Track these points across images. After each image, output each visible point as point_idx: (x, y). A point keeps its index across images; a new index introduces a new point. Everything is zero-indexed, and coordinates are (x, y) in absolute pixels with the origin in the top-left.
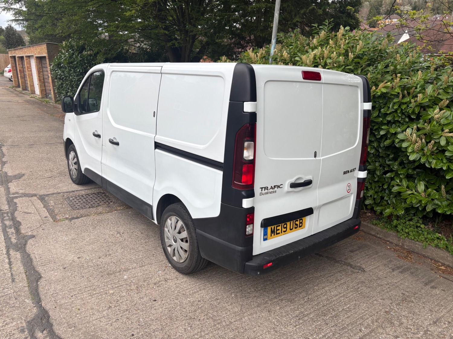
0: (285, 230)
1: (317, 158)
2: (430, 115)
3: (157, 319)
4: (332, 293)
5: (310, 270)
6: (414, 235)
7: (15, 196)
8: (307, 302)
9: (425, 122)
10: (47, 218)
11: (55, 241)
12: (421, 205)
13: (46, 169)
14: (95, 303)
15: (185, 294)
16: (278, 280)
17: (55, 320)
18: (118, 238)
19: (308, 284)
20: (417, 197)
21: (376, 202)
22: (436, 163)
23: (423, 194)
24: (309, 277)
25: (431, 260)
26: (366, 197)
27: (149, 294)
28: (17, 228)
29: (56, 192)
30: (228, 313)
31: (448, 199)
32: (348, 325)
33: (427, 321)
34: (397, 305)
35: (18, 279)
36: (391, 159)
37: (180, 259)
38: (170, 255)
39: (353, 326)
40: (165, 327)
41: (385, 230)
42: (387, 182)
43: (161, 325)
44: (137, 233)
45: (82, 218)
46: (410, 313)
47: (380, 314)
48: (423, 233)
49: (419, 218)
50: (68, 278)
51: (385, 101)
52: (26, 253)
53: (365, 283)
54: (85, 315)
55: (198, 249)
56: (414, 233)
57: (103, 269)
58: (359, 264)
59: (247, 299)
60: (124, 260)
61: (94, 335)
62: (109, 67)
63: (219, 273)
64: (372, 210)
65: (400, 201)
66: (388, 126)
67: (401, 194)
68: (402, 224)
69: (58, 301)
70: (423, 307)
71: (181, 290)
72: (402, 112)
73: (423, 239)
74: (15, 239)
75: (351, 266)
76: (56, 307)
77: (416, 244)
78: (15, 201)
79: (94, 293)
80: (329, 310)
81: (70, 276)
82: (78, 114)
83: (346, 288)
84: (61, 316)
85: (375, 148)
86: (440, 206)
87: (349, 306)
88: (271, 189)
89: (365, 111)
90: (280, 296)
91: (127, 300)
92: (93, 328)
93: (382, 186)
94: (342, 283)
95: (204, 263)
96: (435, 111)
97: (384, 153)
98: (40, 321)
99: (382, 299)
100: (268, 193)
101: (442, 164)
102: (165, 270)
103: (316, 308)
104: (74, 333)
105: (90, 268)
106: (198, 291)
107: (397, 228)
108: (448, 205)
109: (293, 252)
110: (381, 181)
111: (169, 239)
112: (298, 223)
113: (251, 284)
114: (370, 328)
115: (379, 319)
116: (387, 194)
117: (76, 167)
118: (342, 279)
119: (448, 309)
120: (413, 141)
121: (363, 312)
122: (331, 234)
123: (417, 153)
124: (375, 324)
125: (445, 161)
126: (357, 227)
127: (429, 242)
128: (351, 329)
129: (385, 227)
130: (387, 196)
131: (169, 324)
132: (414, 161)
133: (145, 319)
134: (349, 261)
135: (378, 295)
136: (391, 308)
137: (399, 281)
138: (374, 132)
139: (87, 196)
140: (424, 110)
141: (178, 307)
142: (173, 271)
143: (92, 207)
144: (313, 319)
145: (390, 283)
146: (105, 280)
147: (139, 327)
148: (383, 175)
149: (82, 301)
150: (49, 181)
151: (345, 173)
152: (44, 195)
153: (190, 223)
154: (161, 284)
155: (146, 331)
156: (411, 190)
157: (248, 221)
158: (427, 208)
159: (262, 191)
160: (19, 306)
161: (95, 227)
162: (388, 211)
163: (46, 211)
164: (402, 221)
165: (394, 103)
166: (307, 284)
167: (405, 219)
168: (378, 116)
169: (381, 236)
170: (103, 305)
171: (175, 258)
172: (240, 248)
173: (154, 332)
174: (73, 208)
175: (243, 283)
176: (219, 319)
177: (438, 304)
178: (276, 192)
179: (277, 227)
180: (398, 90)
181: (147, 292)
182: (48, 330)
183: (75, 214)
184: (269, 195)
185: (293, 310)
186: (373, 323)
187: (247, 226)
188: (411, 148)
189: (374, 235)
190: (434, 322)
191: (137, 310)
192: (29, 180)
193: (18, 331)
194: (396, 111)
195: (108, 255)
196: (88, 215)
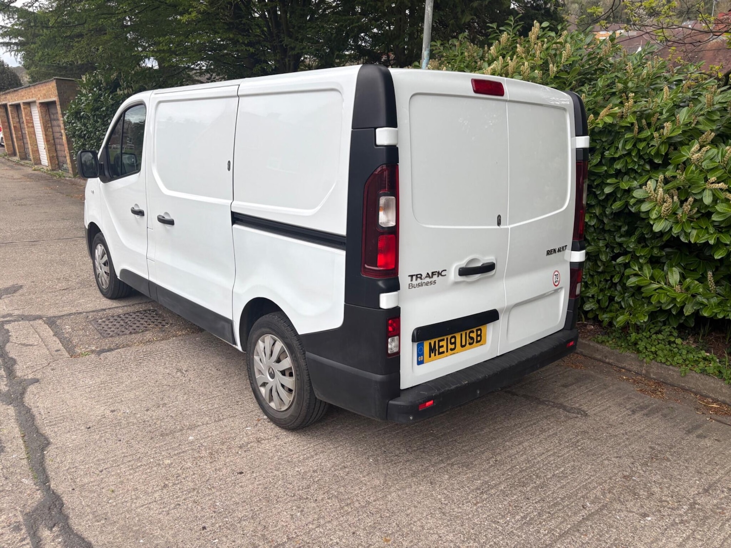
0: (453, 346)
1: (502, 227)
2: (685, 156)
3: (244, 502)
4: (535, 451)
5: (497, 417)
6: (665, 356)
7: (6, 319)
8: (494, 466)
9: (678, 169)
10: (59, 352)
11: (73, 386)
12: (675, 305)
13: (59, 277)
14: (141, 481)
15: (292, 462)
16: (445, 434)
17: (73, 509)
18: (178, 378)
19: (495, 438)
20: (668, 294)
21: (602, 307)
22: (697, 235)
23: (678, 287)
24: (496, 428)
25: (696, 394)
26: (585, 299)
27: (231, 463)
28: (9, 368)
29: (74, 311)
30: (364, 488)
31: (718, 294)
32: (562, 499)
33: (693, 489)
34: (642, 465)
35: (10, 448)
36: (623, 233)
37: (280, 405)
38: (264, 399)
39: (572, 500)
40: (257, 513)
41: (618, 351)
42: (618, 273)
43: (252, 510)
44: (211, 370)
45: (119, 350)
46: (666, 478)
47: (615, 480)
48: (680, 352)
49: (674, 328)
50: (95, 443)
51: (611, 138)
52: (24, 406)
53: (588, 433)
54: (123, 501)
55: (311, 385)
56: (666, 352)
57: (153, 427)
58: (577, 405)
59: (394, 465)
60: (188, 412)
61: (138, 530)
62: (153, 95)
63: (347, 426)
64: (596, 320)
65: (640, 303)
66: (616, 178)
67: (643, 290)
68: (646, 339)
69: (78, 480)
70: (686, 467)
71: (284, 456)
72: (639, 154)
73: (681, 361)
74: (6, 385)
75: (565, 408)
76: (73, 489)
77: (670, 369)
78: (7, 327)
79: (139, 464)
80: (531, 476)
81: (99, 440)
82: (105, 180)
83: (557, 441)
84: (83, 503)
85: (597, 217)
86: (707, 305)
87: (563, 469)
88: (426, 277)
89: (578, 150)
90: (449, 458)
91: (194, 474)
92: (137, 519)
93: (611, 279)
94: (550, 435)
95: (321, 409)
96: (693, 149)
97: (612, 224)
98: (47, 511)
99: (617, 457)
100: (422, 285)
101: (707, 236)
102: (256, 425)
103: (509, 475)
104: (104, 529)
105: (132, 427)
106: (312, 456)
107: (638, 346)
108: (719, 304)
109: (468, 383)
110: (609, 270)
111: (263, 374)
112: (474, 335)
113: (400, 441)
114: (600, 503)
115: (613, 488)
116: (619, 292)
117: (107, 269)
118: (550, 429)
119: (726, 469)
120: (658, 200)
121: (586, 477)
122: (530, 354)
123: (666, 219)
124: (608, 496)
125: (711, 230)
126: (572, 343)
127: (690, 366)
128: (568, 505)
129: (618, 346)
130: (620, 296)
131: (264, 508)
132: (662, 234)
133: (224, 503)
134: (561, 400)
135: (610, 451)
136: (632, 471)
137: (644, 429)
138: (594, 190)
139: (127, 316)
140: (676, 149)
141: (280, 482)
142: (271, 425)
143: (135, 333)
144: (504, 493)
145: (630, 432)
146: (157, 443)
147: (214, 515)
148: (611, 261)
149: (117, 479)
150: (63, 295)
151: (549, 253)
152: (55, 317)
153: (295, 343)
154: (251, 447)
155: (226, 521)
156: (658, 282)
157: (390, 332)
158: (684, 310)
159: (412, 280)
160: (12, 490)
161: (141, 363)
162: (621, 319)
163: (58, 341)
164: (644, 334)
165: (626, 141)
166: (493, 438)
167: (649, 331)
168: (600, 164)
169: (611, 361)
170: (153, 483)
171: (272, 405)
172: (379, 377)
173: (239, 522)
174: (103, 334)
175: (388, 440)
176: (349, 498)
177: (709, 462)
178: (435, 282)
179: (439, 341)
180: (631, 119)
181: (228, 460)
182: (60, 525)
183: (106, 344)
184: (424, 287)
185: (471, 480)
186: (604, 494)
187: (390, 340)
188: (655, 211)
189: (600, 360)
190: (704, 489)
191: (210, 489)
192: (29, 294)
193: (10, 529)
194: (629, 154)
195: (161, 406)
196: (128, 345)
